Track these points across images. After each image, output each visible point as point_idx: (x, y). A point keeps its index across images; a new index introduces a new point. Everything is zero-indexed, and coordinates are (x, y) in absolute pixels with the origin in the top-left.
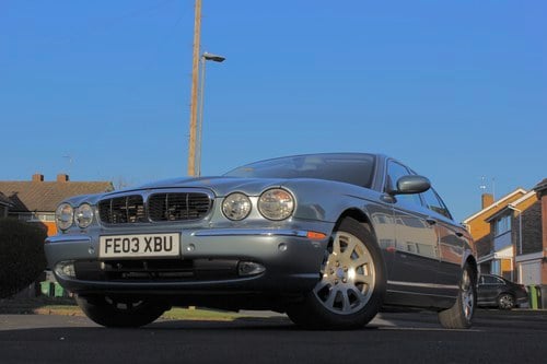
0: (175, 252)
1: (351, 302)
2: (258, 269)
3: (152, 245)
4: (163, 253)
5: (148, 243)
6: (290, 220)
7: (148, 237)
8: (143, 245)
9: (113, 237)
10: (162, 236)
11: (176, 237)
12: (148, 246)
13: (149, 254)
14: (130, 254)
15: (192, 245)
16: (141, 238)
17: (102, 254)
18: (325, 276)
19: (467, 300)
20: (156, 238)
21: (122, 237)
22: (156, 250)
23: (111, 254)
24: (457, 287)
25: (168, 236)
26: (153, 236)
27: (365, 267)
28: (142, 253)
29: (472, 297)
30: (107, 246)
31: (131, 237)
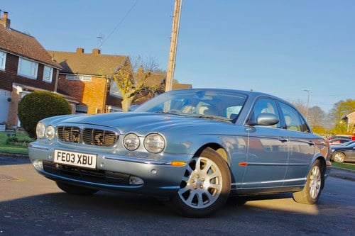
0: (93, 166)
1: (204, 201)
2: (140, 182)
3: (82, 160)
4: (87, 166)
5: (80, 158)
6: (162, 154)
7: (80, 154)
8: (77, 159)
9: (62, 152)
10: (87, 155)
11: (94, 157)
12: (79, 160)
13: (79, 165)
14: (70, 163)
15: (103, 163)
16: (76, 154)
17: (56, 161)
18: (188, 184)
19: (315, 185)
20: (84, 156)
21: (67, 152)
22: (83, 163)
23: (60, 161)
24: (305, 179)
25: (90, 156)
26: (83, 155)
27: (217, 179)
28: (76, 164)
29: (319, 183)
30: (58, 156)
31: (71, 153)
